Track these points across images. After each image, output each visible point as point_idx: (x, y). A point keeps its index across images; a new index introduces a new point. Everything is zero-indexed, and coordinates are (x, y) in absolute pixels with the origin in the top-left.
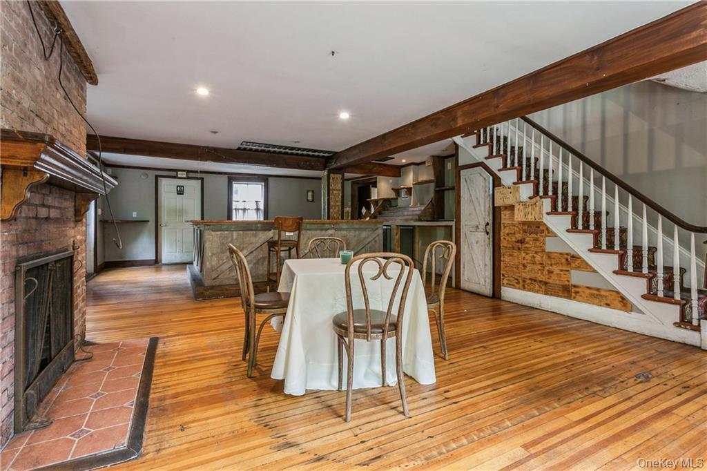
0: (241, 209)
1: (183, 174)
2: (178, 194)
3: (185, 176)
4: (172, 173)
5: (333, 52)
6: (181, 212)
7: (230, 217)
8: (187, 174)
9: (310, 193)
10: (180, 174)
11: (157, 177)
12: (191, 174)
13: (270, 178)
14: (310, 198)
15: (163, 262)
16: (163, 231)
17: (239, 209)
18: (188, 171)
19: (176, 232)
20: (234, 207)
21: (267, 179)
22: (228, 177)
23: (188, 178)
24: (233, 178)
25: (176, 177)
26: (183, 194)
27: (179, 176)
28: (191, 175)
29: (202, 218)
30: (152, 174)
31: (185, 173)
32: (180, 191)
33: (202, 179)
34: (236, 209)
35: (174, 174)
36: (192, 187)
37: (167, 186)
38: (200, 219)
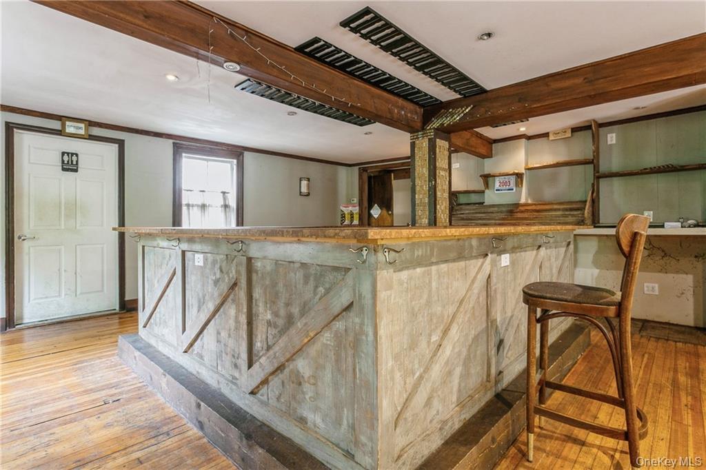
0: (198, 206)
1: (78, 129)
2: (64, 169)
3: (82, 132)
6: (72, 209)
7: (176, 221)
8: (86, 130)
9: (304, 183)
10: (71, 128)
11: (10, 128)
12: (95, 129)
13: (246, 154)
14: (304, 190)
15: (26, 321)
16: (26, 250)
17: (193, 206)
18: (91, 123)
19: (60, 251)
20: (184, 202)
21: (242, 154)
22: (174, 144)
23: (90, 137)
25: (60, 133)
26: (76, 171)
27: (68, 130)
28: (97, 132)
31: (82, 125)
32: (70, 164)
33: (121, 144)
34: (188, 205)
35: (55, 125)
36: (99, 157)
37: (38, 150)
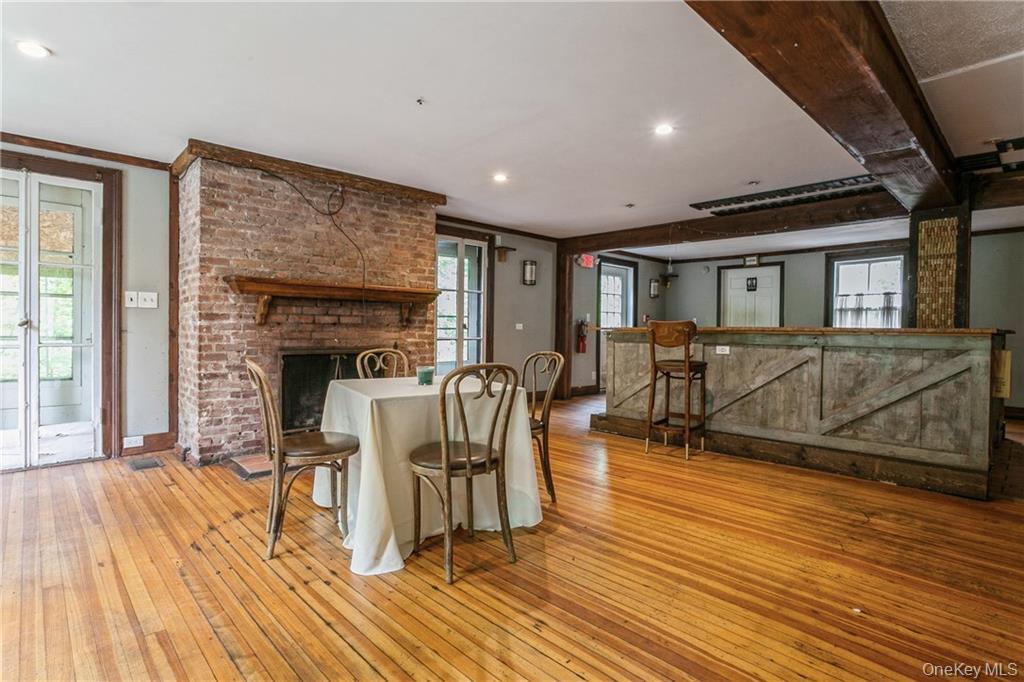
0: (852, 310)
1: (753, 261)
2: (748, 290)
3: (755, 263)
4: (738, 261)
5: (419, 101)
6: (752, 317)
8: (759, 259)
10: (749, 261)
11: (720, 269)
12: (763, 259)
17: (846, 310)
18: (760, 255)
22: (826, 254)
23: (761, 265)
24: (833, 255)
25: (743, 266)
26: (755, 290)
27: (748, 263)
28: (765, 260)
29: (782, 324)
30: (714, 266)
31: (755, 258)
32: (752, 286)
33: (782, 264)
35: (740, 262)
36: (769, 277)
37: (735, 280)
38: (778, 325)
